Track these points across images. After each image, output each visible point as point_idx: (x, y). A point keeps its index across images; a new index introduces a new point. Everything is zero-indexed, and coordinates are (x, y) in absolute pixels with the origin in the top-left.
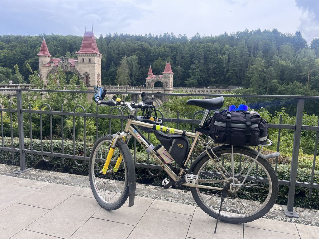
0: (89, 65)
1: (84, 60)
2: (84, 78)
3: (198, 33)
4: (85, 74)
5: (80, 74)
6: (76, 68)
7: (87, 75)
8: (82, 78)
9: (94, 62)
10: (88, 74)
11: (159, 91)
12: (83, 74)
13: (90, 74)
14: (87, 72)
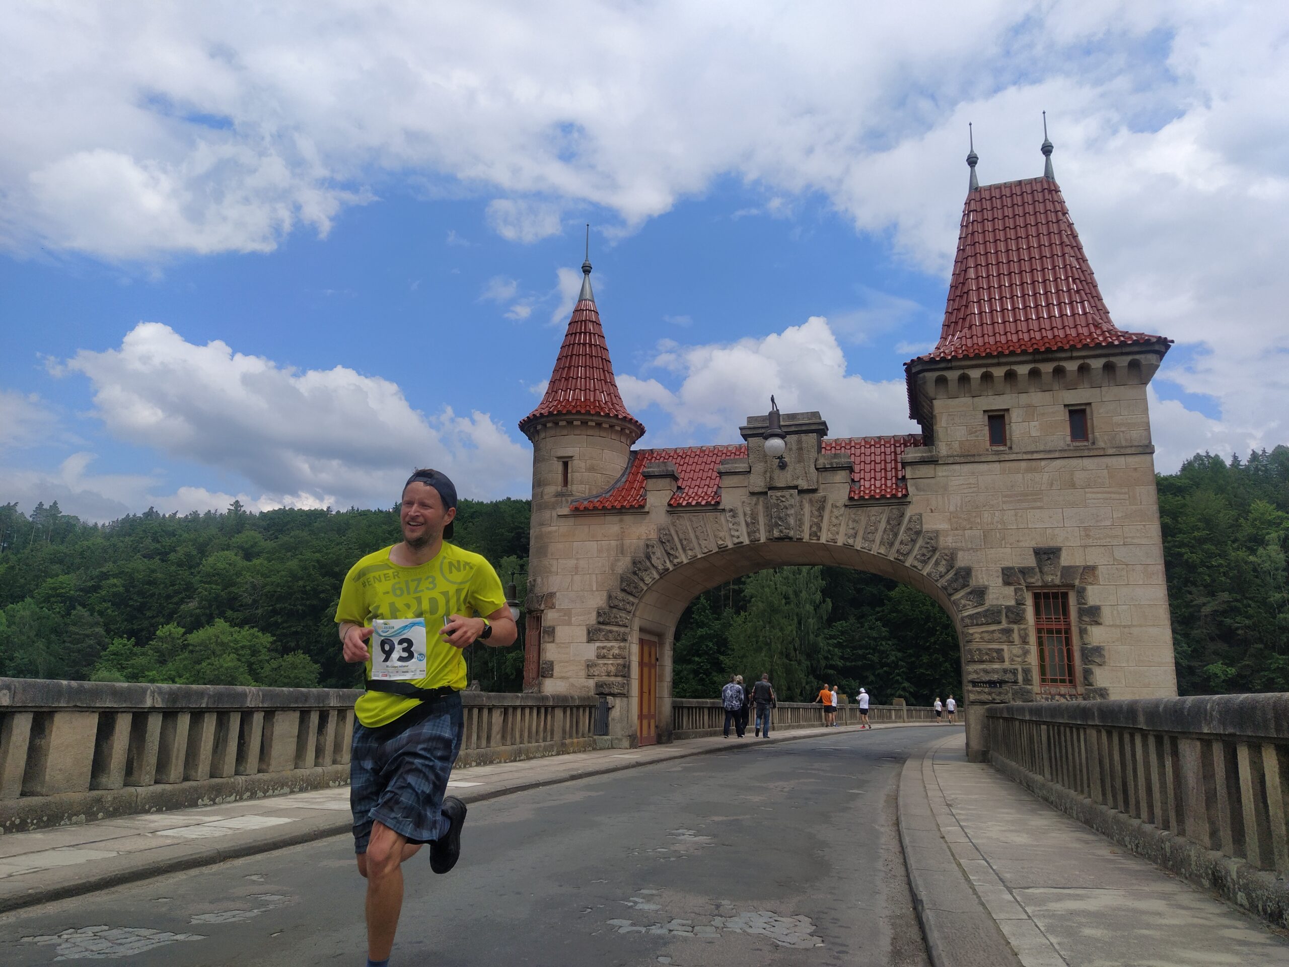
0: (1080, 476)
1: (1013, 430)
2: (1015, 614)
4: (1024, 571)
5: (966, 573)
6: (910, 512)
7: (1054, 578)
8: (992, 616)
9: (1136, 435)
10: (1068, 571)
12: (1009, 576)
13: (1090, 570)
14: (1056, 552)
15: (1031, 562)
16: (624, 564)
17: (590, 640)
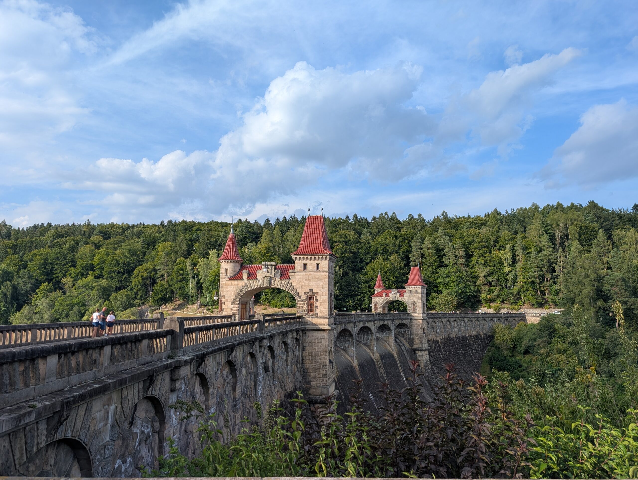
0: (317, 276)
1: (308, 267)
2: (305, 300)
3: (444, 212)
4: (308, 293)
5: (298, 293)
6: (290, 281)
7: (311, 294)
8: (301, 300)
9: (326, 270)
10: (314, 293)
11: (402, 319)
12: (305, 293)
13: (317, 293)
14: (313, 289)
15: (308, 291)
16: (238, 290)
17: (231, 304)
